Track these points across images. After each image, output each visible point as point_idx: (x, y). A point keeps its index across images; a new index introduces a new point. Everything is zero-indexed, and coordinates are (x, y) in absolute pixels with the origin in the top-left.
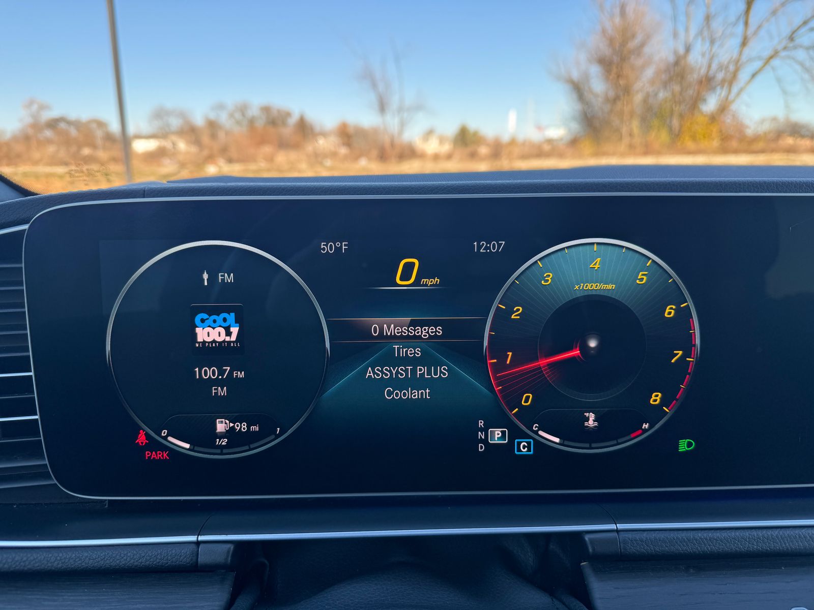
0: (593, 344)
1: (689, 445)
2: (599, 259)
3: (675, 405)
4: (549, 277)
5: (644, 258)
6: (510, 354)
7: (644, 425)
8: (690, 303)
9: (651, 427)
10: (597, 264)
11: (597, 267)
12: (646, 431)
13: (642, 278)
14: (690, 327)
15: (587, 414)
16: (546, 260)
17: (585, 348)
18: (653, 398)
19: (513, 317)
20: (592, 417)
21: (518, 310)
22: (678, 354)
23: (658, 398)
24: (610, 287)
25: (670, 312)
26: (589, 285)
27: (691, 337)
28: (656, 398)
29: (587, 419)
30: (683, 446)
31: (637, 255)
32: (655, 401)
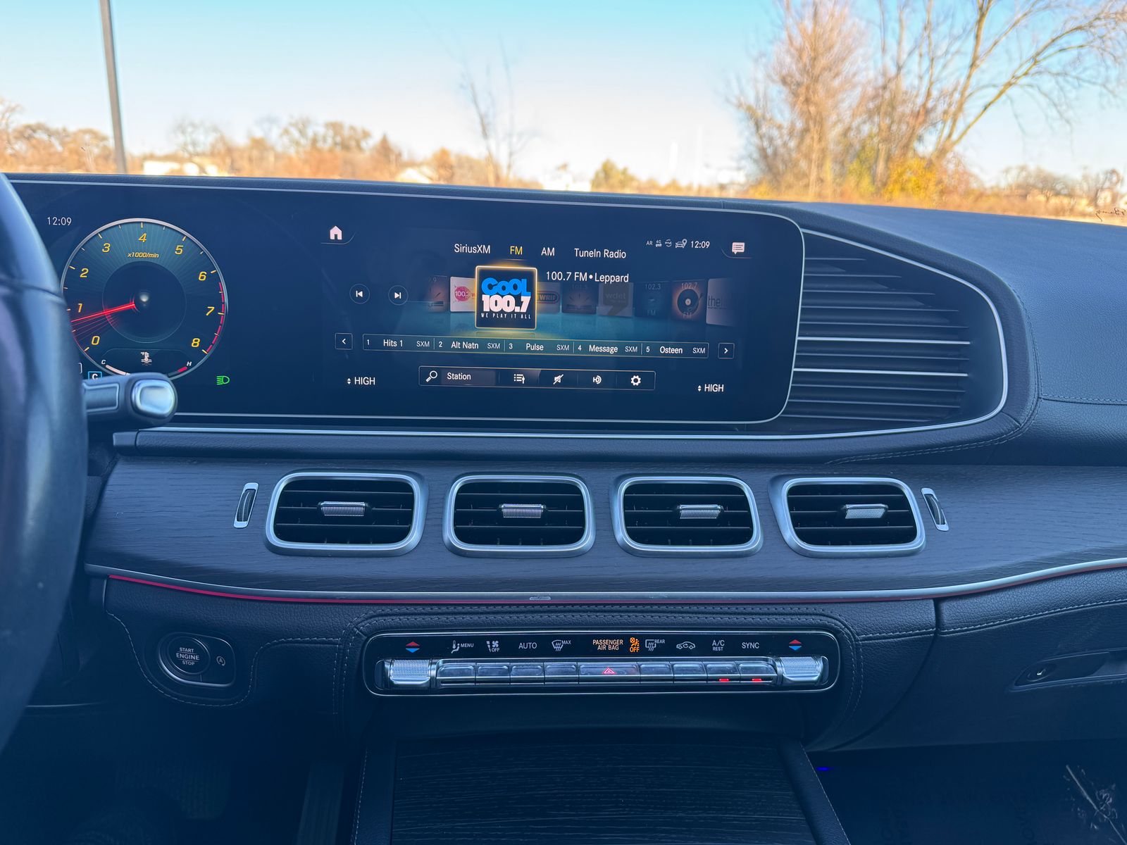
0: (144, 299)
1: (225, 380)
2: (145, 234)
3: (212, 349)
4: (107, 247)
5: (180, 235)
6: (81, 305)
7: (188, 363)
8: (217, 270)
9: (193, 365)
10: (143, 238)
11: (144, 240)
12: (189, 368)
13: (179, 250)
14: (219, 288)
15: (143, 353)
16: (105, 233)
17: (138, 302)
18: (194, 342)
19: (81, 276)
20: (147, 355)
21: (85, 271)
22: (211, 309)
23: (198, 343)
24: (155, 255)
25: (202, 276)
26: (139, 254)
27: (220, 297)
28: (196, 343)
29: (143, 357)
30: (220, 380)
31: (175, 233)
32: (195, 344)
